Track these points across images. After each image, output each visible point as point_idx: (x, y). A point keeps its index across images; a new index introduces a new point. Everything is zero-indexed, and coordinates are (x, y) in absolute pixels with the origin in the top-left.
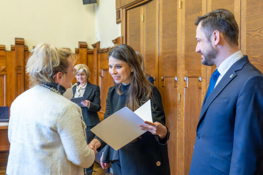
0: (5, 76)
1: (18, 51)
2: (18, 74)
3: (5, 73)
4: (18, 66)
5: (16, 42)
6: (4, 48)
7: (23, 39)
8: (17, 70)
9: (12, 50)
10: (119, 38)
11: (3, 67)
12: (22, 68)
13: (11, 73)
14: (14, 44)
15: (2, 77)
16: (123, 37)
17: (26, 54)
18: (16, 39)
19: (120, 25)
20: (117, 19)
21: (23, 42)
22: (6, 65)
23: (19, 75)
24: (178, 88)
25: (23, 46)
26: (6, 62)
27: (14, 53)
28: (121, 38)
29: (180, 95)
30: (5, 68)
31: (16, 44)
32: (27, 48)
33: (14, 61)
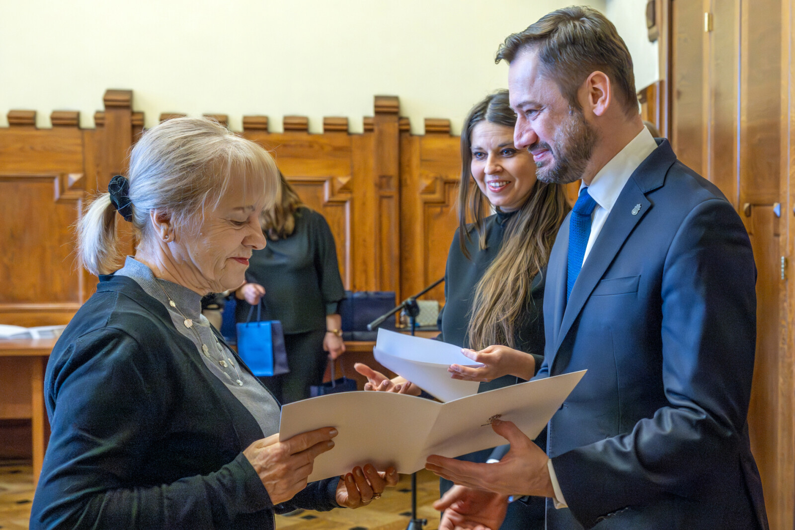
0: (348, 206)
1: (381, 133)
2: (382, 197)
3: (349, 196)
4: (382, 177)
5: (376, 106)
6: (347, 125)
7: (396, 98)
8: (379, 186)
9: (366, 130)
10: (652, 86)
11: (343, 180)
12: (394, 182)
13: (364, 195)
14: (371, 113)
15: (340, 208)
16: (661, 82)
17: (404, 142)
18: (377, 98)
19: (656, 45)
20: (649, 28)
21: (398, 107)
22: (352, 174)
23: (385, 201)
24: (781, 238)
25: (395, 118)
26: (352, 167)
27: (372, 139)
28: (658, 84)
29: (786, 261)
30: (348, 183)
31: (377, 113)
32: (408, 124)
33: (372, 162)
